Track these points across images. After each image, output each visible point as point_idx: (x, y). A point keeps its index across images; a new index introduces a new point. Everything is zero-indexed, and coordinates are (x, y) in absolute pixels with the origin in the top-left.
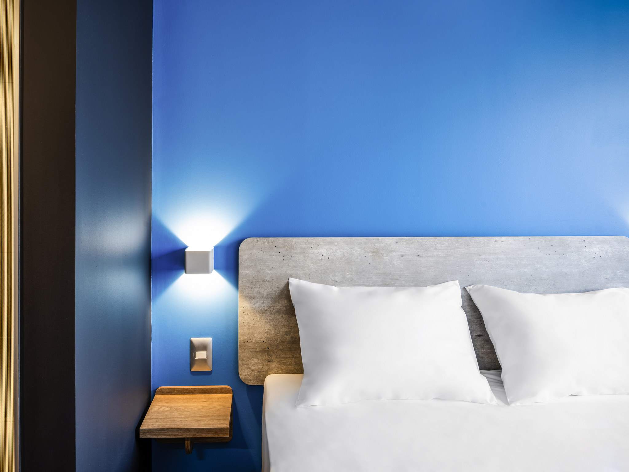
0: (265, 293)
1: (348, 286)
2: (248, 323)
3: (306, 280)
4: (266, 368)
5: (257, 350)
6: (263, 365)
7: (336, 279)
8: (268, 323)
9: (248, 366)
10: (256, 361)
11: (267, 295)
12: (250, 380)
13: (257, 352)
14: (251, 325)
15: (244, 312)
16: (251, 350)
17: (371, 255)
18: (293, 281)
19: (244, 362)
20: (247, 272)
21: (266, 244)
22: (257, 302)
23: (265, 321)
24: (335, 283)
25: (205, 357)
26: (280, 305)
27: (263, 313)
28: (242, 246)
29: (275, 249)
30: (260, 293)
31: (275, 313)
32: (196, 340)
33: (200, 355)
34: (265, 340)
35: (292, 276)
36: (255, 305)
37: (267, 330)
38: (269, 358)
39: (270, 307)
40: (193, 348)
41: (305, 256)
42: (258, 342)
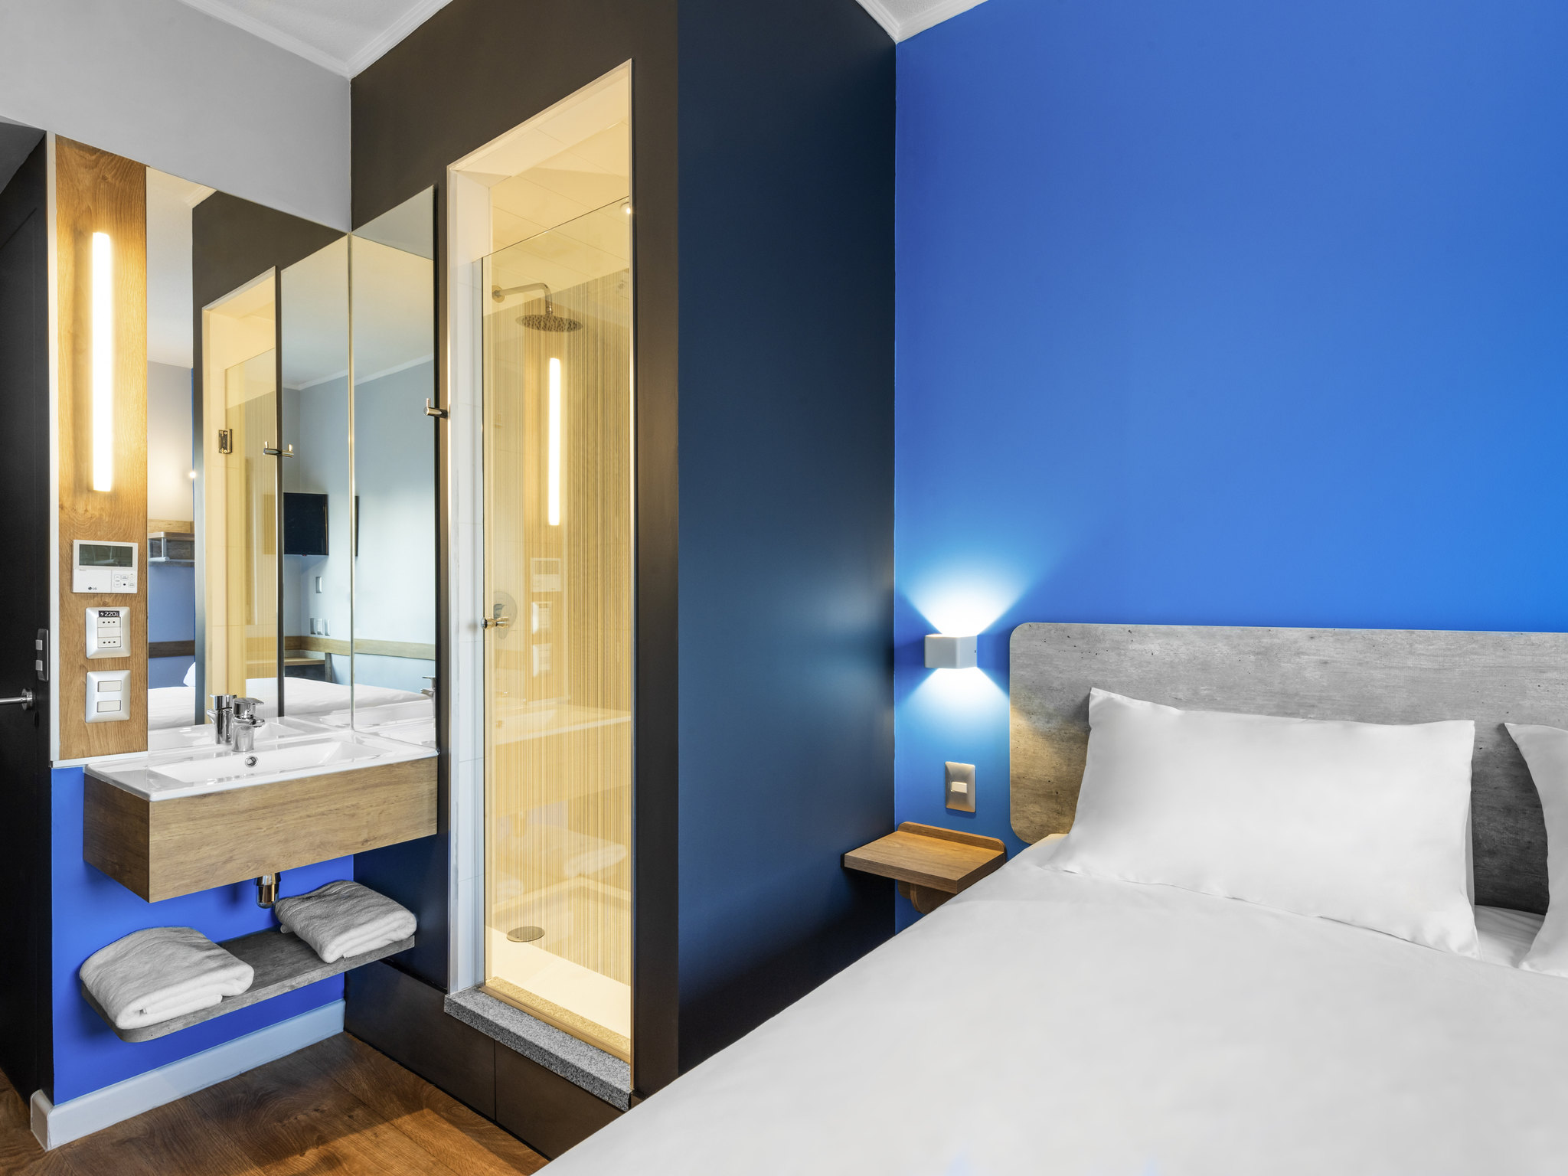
0: (1050, 707)
1: (1204, 709)
2: (1025, 749)
3: (1121, 693)
4: (1054, 823)
5: (1040, 793)
6: (1049, 817)
7: (1180, 695)
8: (1056, 753)
9: (1025, 815)
10: (1037, 808)
11: (1055, 710)
12: (1029, 836)
13: (1039, 796)
14: (1030, 753)
15: (1019, 732)
16: (1030, 791)
17: (1252, 658)
18: (1098, 696)
19: (1018, 807)
20: (1022, 673)
21: (1052, 632)
22: (1039, 719)
23: (1051, 750)
24: (1177, 703)
25: (965, 791)
26: (1076, 728)
27: (1048, 737)
28: (1015, 635)
29: (1068, 640)
30: (1043, 707)
31: (1069, 739)
32: (952, 764)
33: (958, 787)
34: (1052, 780)
35: (1097, 685)
36: (1037, 724)
37: (1055, 765)
38: (1058, 807)
39: (1060, 730)
40: (949, 777)
41: (1119, 655)
42: (1040, 781)
